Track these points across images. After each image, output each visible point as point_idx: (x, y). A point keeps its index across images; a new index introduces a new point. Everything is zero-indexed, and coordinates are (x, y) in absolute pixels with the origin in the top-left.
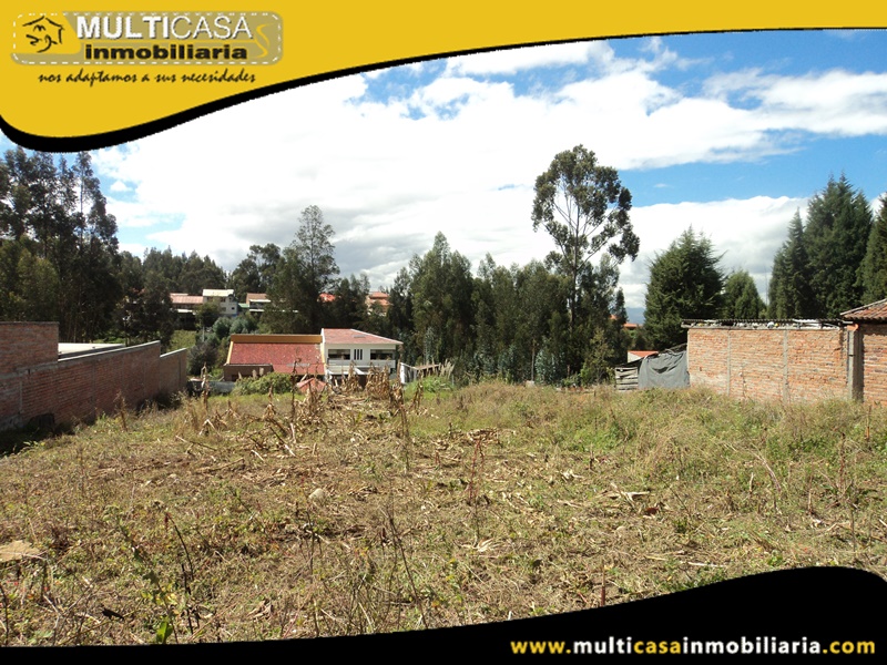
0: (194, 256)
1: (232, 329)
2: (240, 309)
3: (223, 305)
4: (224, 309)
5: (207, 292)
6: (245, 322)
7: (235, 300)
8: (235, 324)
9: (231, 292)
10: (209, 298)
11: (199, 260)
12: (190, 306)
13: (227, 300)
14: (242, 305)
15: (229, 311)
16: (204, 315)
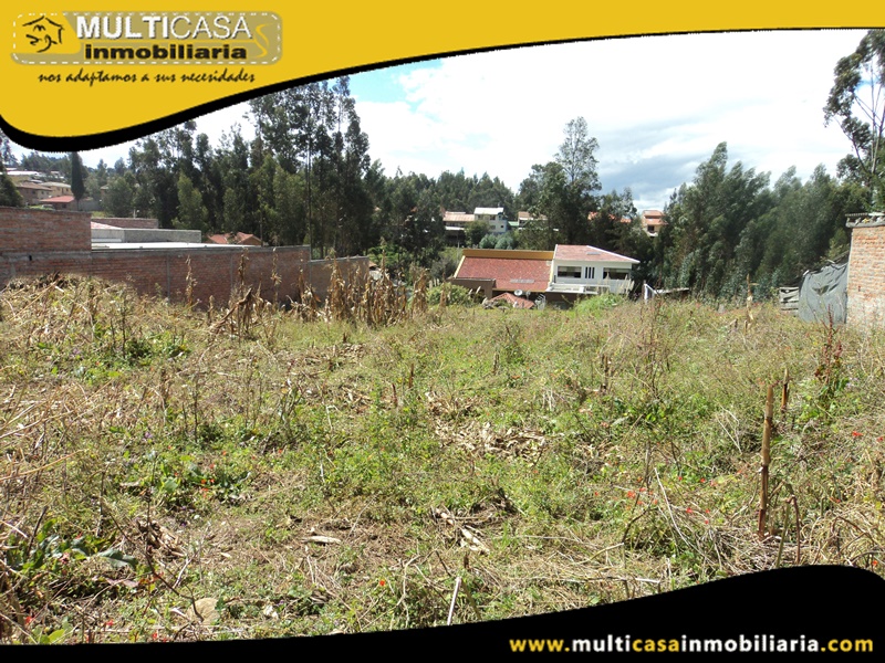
0: (485, 177)
1: (497, 246)
2: (509, 228)
3: (492, 223)
4: (493, 227)
5: (479, 211)
6: (510, 239)
7: (504, 218)
8: (500, 241)
9: (501, 210)
10: (480, 216)
11: (490, 181)
12: (462, 224)
13: (497, 218)
14: (512, 224)
15: (498, 229)
16: (473, 232)
